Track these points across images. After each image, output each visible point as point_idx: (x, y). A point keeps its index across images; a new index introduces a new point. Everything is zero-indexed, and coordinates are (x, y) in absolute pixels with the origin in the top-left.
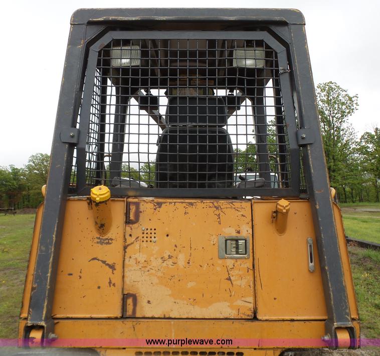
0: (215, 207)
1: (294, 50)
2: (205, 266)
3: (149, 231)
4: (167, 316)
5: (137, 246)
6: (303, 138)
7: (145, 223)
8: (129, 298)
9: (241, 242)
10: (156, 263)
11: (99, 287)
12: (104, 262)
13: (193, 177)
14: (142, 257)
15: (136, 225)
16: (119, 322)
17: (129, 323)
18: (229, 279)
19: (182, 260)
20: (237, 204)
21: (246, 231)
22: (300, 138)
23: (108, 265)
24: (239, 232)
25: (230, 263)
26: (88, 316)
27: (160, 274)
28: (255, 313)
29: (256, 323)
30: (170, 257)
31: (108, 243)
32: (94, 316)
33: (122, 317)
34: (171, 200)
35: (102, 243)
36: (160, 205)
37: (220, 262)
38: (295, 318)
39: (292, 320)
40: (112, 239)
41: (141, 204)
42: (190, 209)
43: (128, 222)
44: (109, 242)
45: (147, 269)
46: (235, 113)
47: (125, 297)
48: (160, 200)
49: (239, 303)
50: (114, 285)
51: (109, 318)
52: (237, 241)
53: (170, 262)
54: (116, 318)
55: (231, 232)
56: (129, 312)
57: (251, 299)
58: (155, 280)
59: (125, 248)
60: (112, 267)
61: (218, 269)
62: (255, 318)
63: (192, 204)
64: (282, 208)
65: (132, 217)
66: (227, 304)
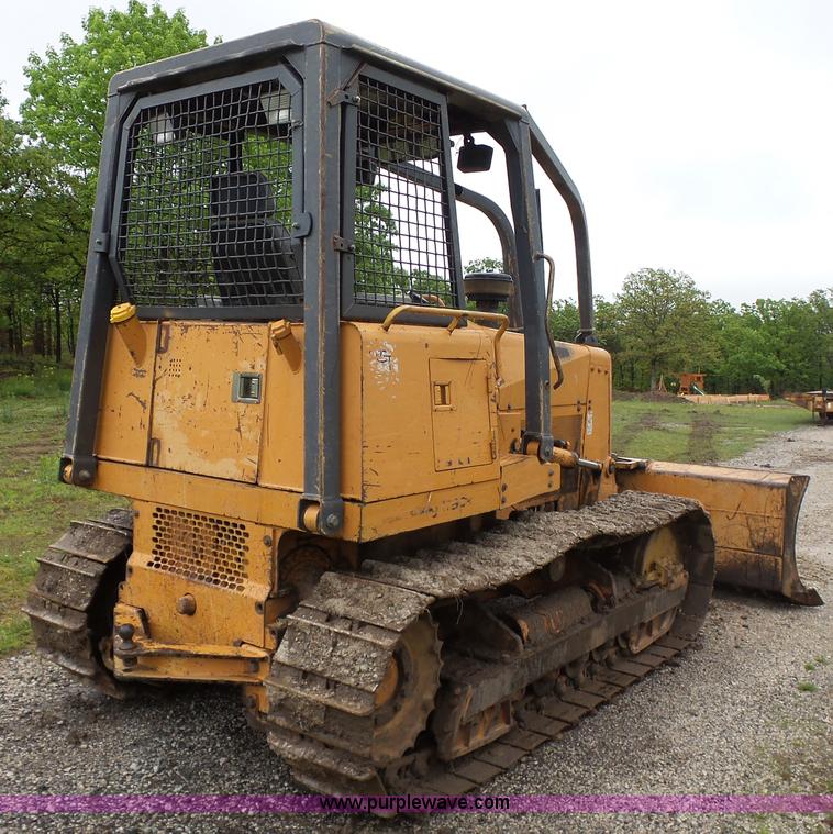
0: (235, 332)
2: (219, 411)
3: (175, 363)
4: (182, 469)
5: (164, 381)
7: (173, 353)
8: (153, 443)
9: (254, 381)
10: (178, 402)
11: (133, 428)
12: (138, 398)
14: (167, 395)
15: (165, 355)
16: (143, 469)
17: (150, 472)
18: (239, 430)
19: (199, 401)
20: (255, 328)
21: (260, 369)
23: (141, 402)
24: (253, 368)
25: (242, 407)
26: (122, 460)
27: (180, 417)
28: (258, 477)
29: (256, 489)
30: (190, 396)
31: (142, 376)
32: (126, 460)
33: (148, 465)
34: (196, 323)
35: (137, 376)
36: (186, 327)
37: (233, 406)
39: (291, 491)
40: (145, 371)
41: (171, 328)
42: (212, 335)
43: (159, 351)
44: (143, 374)
45: (170, 410)
48: (188, 323)
49: (245, 462)
50: (143, 426)
51: (137, 465)
52: (251, 379)
53: (189, 402)
55: (245, 367)
56: (154, 462)
57: (256, 459)
58: (176, 425)
59: (154, 383)
60: (143, 405)
61: (231, 415)
62: (256, 484)
63: (213, 328)
65: (162, 344)
66: (234, 461)
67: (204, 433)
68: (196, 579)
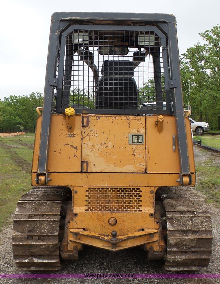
0: (127, 119)
1: (170, 37)
2: (122, 148)
3: (94, 131)
4: (103, 172)
5: (88, 138)
6: (172, 85)
7: (92, 127)
8: (84, 163)
9: (139, 136)
10: (97, 146)
11: (69, 158)
12: (72, 146)
13: (116, 104)
14: (90, 144)
15: (87, 128)
16: (80, 174)
17: (85, 174)
18: (134, 154)
19: (110, 146)
20: (138, 118)
21: (142, 131)
22: (170, 84)
24: (139, 132)
25: (134, 146)
26: (65, 171)
27: (99, 152)
28: (146, 171)
29: (146, 175)
30: (104, 144)
32: (67, 171)
33: (81, 172)
34: (105, 116)
35: (70, 137)
36: (99, 118)
37: (129, 146)
38: (165, 173)
39: (163, 173)
40: (75, 135)
41: (90, 117)
42: (114, 120)
43: (83, 126)
44: (74, 136)
45: (93, 149)
46: (138, 66)
47: (82, 163)
48: (99, 115)
49: (138, 165)
50: (77, 157)
51: (75, 172)
52: (138, 136)
53: (104, 146)
54: (78, 172)
55: (134, 132)
56: (85, 170)
57: (144, 164)
58: (97, 155)
59: (82, 139)
60: (76, 148)
61: (128, 149)
62: (146, 173)
63: (115, 117)
64: (160, 119)
65: (85, 124)
66: (132, 166)
67: (114, 157)
68: (116, 211)
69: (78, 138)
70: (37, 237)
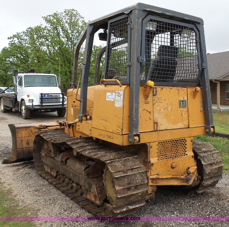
0: (178, 90)
1: (201, 33)
2: (176, 111)
3: (160, 99)
4: (166, 129)
5: (156, 104)
6: (204, 66)
7: (158, 95)
8: (156, 123)
10: (162, 110)
11: (146, 121)
12: (147, 111)
14: (158, 109)
15: (156, 96)
17: (157, 132)
18: (182, 115)
19: (169, 108)
20: (183, 89)
23: (148, 112)
24: (184, 99)
25: (182, 109)
26: (144, 131)
27: (164, 114)
28: (189, 126)
30: (166, 108)
32: (146, 131)
34: (165, 87)
35: (146, 103)
36: (162, 88)
37: (179, 109)
38: (198, 126)
39: (197, 127)
40: (149, 102)
41: (157, 88)
42: (171, 90)
43: (154, 95)
44: (148, 103)
45: (160, 112)
49: (185, 123)
50: (151, 119)
51: (151, 131)
52: (183, 101)
53: (166, 110)
54: (153, 131)
55: (182, 99)
56: (156, 129)
57: (187, 121)
58: (163, 117)
59: (153, 105)
60: (150, 112)
61: (179, 111)
62: (189, 128)
63: (171, 88)
65: (154, 93)
66: (182, 123)
67: (172, 117)
68: (174, 158)
69: (151, 104)
70: (134, 187)
